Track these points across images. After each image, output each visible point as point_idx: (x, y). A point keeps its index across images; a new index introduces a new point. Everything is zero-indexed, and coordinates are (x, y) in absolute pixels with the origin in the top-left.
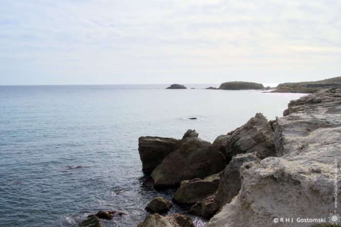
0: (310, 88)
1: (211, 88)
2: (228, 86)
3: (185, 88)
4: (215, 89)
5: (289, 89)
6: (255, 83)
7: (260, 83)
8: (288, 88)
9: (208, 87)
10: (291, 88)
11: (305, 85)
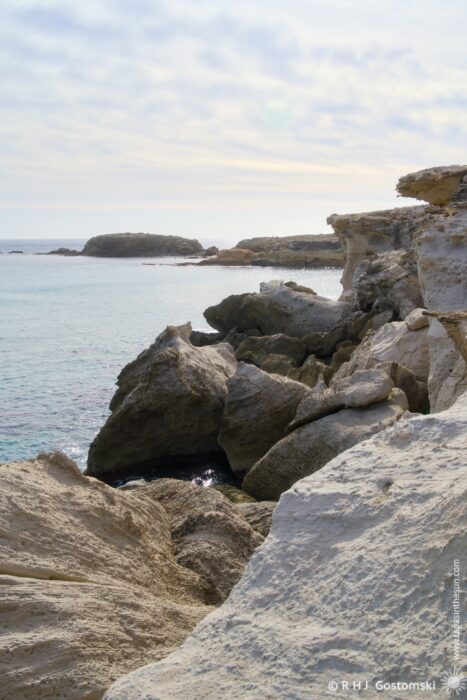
0: (303, 253)
1: (63, 252)
4: (74, 253)
5: (247, 256)
6: (180, 238)
8: (246, 251)
9: (56, 249)
10: (255, 252)
11: (291, 245)
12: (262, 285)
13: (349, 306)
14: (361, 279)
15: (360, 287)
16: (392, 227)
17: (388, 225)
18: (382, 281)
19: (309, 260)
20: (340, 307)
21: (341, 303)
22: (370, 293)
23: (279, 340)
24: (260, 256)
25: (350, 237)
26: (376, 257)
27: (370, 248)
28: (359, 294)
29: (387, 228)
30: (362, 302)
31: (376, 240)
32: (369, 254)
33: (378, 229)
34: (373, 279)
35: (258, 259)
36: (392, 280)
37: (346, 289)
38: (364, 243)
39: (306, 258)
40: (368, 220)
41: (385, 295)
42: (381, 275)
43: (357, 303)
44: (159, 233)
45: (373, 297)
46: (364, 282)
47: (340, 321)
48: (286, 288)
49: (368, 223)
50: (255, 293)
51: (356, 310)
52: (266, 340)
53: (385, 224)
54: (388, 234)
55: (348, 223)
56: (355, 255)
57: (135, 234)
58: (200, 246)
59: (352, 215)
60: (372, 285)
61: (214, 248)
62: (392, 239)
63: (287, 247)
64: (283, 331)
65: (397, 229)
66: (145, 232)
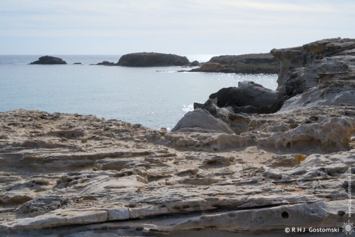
0: (251, 65)
1: (106, 63)
2: (132, 61)
3: (64, 63)
4: (112, 64)
5: (218, 66)
6: (176, 56)
7: (182, 55)
8: (217, 64)
9: (102, 62)
10: (222, 64)
11: (244, 60)
12: (239, 83)
13: (281, 93)
14: (288, 80)
15: (287, 84)
16: (302, 56)
17: (301, 54)
18: (297, 81)
19: (255, 70)
20: (277, 93)
21: (277, 91)
22: (291, 87)
23: (249, 108)
24: (226, 67)
25: (282, 60)
26: (295, 70)
27: (292, 65)
28: (286, 87)
29: (300, 56)
30: (287, 91)
31: (295, 61)
32: (291, 68)
33: (296, 56)
34: (293, 80)
35: (225, 68)
36: (302, 81)
37: (279, 85)
38: (289, 63)
39: (253, 68)
40: (291, 52)
41: (299, 88)
42: (297, 79)
43: (285, 91)
44: (163, 53)
45: (293, 89)
46: (289, 82)
47: (277, 100)
48: (251, 84)
49: (291, 53)
50: (235, 87)
51: (285, 95)
52: (243, 108)
53: (299, 53)
54: (301, 59)
55: (281, 53)
56: (284, 69)
57: (149, 53)
58: (188, 60)
59: (283, 49)
60: (293, 83)
61: (196, 61)
62: (303, 61)
63: (242, 62)
64: (250, 104)
65: (305, 57)
66: (155, 52)
